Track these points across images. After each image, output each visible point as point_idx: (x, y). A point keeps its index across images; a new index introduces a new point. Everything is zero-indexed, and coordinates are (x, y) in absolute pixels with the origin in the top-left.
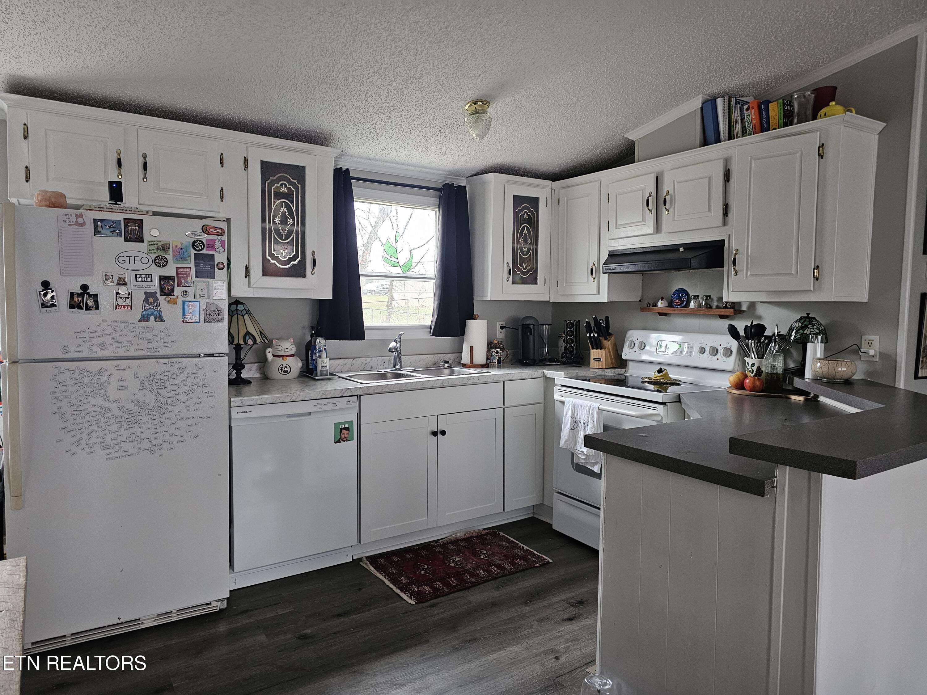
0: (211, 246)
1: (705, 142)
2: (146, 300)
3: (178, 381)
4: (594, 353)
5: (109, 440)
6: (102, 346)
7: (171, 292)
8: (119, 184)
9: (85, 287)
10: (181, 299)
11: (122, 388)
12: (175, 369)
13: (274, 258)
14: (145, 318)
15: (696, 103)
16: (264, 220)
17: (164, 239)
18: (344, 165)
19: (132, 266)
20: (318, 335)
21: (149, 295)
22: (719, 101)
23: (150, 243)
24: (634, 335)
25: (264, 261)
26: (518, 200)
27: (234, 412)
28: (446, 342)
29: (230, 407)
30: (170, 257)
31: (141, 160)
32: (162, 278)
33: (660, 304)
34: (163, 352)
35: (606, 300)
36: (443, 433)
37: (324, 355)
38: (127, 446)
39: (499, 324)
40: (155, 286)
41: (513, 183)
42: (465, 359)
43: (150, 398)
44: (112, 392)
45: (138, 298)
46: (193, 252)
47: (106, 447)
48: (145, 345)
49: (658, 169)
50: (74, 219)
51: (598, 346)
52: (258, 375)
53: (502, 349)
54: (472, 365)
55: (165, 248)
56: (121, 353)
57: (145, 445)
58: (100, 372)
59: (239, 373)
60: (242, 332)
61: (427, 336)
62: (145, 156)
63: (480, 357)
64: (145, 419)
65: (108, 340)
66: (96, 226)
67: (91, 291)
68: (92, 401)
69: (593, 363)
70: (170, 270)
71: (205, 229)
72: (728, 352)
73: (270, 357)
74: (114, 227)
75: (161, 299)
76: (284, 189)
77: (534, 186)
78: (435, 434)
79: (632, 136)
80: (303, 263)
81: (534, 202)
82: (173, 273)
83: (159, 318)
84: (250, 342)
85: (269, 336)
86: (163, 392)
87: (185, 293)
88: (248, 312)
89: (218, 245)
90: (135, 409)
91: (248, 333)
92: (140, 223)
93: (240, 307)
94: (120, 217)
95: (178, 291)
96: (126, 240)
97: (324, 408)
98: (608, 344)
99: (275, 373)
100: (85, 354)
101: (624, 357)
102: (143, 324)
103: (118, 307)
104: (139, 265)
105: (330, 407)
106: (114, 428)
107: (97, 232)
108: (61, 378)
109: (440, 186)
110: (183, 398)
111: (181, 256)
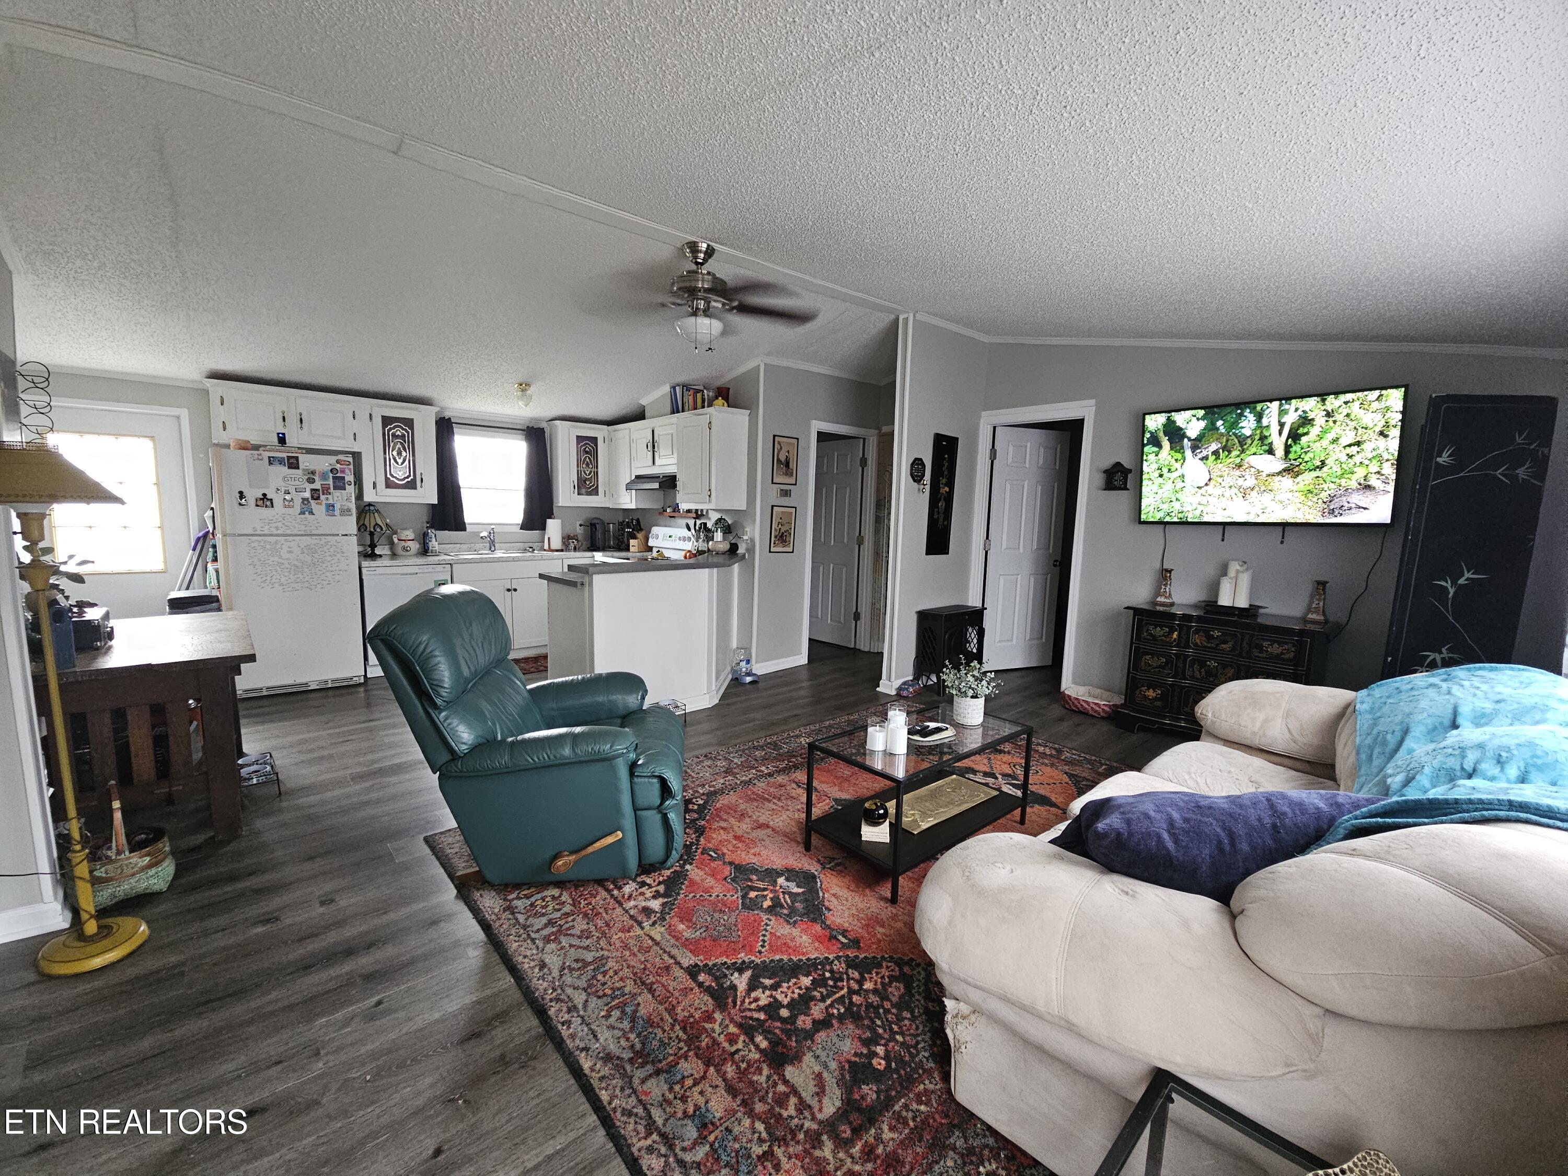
0: (343, 471)
1: (673, 413)
2: (303, 502)
3: (325, 549)
4: (632, 542)
5: (283, 580)
6: (277, 528)
7: (318, 498)
8: (284, 434)
9: (265, 495)
10: (324, 502)
11: (291, 552)
12: (322, 542)
13: (393, 476)
14: (302, 513)
15: (666, 389)
16: (385, 453)
17: (312, 468)
18: (447, 414)
19: (293, 483)
20: (431, 527)
21: (304, 500)
22: (677, 388)
23: (303, 470)
24: (655, 530)
25: (387, 479)
26: (580, 439)
27: (364, 570)
28: (536, 533)
29: (360, 568)
30: (316, 478)
31: (299, 417)
32: (312, 490)
33: (668, 510)
34: (314, 532)
35: (634, 507)
36: (515, 590)
37: (434, 540)
38: (295, 585)
39: (578, 523)
40: (307, 494)
41: (577, 427)
42: (546, 547)
43: (308, 559)
44: (284, 554)
45: (298, 502)
46: (331, 475)
47: (282, 585)
48: (303, 528)
49: (652, 426)
50: (256, 456)
51: (635, 538)
52: (389, 553)
53: (577, 540)
54: (550, 550)
55: (313, 473)
56: (288, 532)
57: (306, 585)
58: (276, 543)
59: (373, 550)
60: (373, 524)
61: (517, 529)
62: (301, 415)
63: (557, 543)
64: (306, 570)
65: (280, 524)
66: (270, 461)
67: (268, 497)
68: (272, 559)
69: (632, 549)
70: (317, 485)
71: (338, 462)
72: (689, 539)
73: (396, 540)
74: (281, 461)
75: (312, 502)
76: (398, 433)
77: (594, 429)
78: (509, 590)
79: (644, 402)
80: (414, 480)
81: (594, 439)
82: (318, 487)
83: (311, 513)
84: (378, 530)
85: (395, 528)
86: (315, 555)
87: (327, 499)
88: (377, 511)
89: (347, 471)
90: (300, 565)
91: (377, 524)
92: (297, 458)
93: (372, 508)
94: (285, 455)
95: (322, 497)
96: (289, 468)
97: (426, 571)
98: (640, 535)
99: (399, 551)
100: (266, 532)
101: (650, 544)
102: (302, 516)
103: (285, 507)
104: (297, 483)
105: (430, 570)
106: (286, 574)
107: (270, 463)
108: (253, 545)
109: (525, 428)
110: (329, 558)
111: (324, 476)
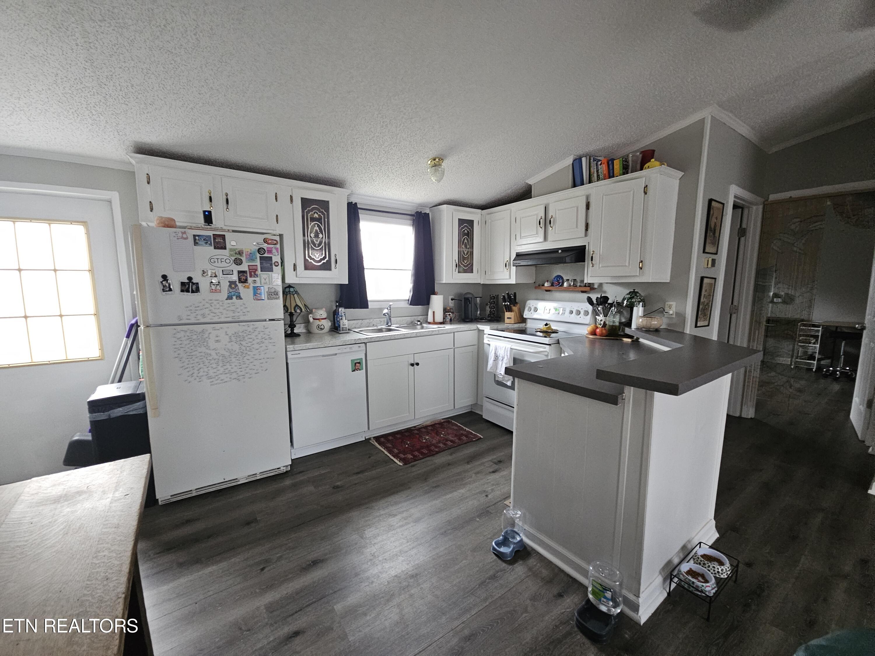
0: (270, 251)
1: (574, 185)
2: (230, 286)
3: (253, 336)
4: (507, 314)
5: (211, 373)
6: (204, 316)
7: (246, 281)
8: (210, 212)
9: (190, 279)
10: (252, 285)
11: (217, 341)
12: (250, 329)
13: (311, 258)
14: (230, 298)
15: (569, 161)
16: (304, 235)
17: (239, 247)
18: (354, 200)
19: (220, 265)
20: (340, 306)
21: (231, 283)
22: (584, 159)
23: (231, 250)
24: (531, 303)
25: (305, 260)
26: (461, 222)
27: (289, 354)
28: (419, 308)
29: (286, 351)
30: (244, 259)
31: (225, 197)
32: (239, 272)
33: (546, 285)
34: (242, 318)
35: (514, 283)
36: (418, 364)
37: (344, 318)
38: (223, 377)
39: (450, 297)
40: (235, 277)
41: (458, 211)
42: (430, 319)
43: (236, 347)
44: (212, 343)
45: (225, 285)
46: (258, 255)
47: (210, 378)
48: (231, 314)
49: (545, 202)
50: (180, 235)
51: (509, 310)
52: (304, 331)
53: (453, 313)
54: (435, 323)
55: (240, 253)
56: (216, 320)
57: (234, 375)
58: (203, 331)
59: (292, 330)
60: (293, 305)
61: (406, 305)
62: (227, 195)
63: (439, 317)
64: (234, 360)
65: (207, 311)
66: (195, 240)
67: (194, 281)
68: (200, 350)
69: (507, 321)
70: (244, 267)
71: (265, 241)
72: (586, 313)
73: (311, 319)
74: (206, 240)
75: (240, 285)
76: (316, 215)
77: (471, 213)
78: (412, 365)
79: (530, 182)
80: (329, 261)
81: (471, 223)
82: (246, 269)
83: (239, 297)
84: (298, 311)
85: (310, 307)
86: (244, 343)
87: (255, 281)
88: (297, 292)
89: (274, 251)
90: (227, 354)
91: (297, 305)
92: (223, 237)
93: (292, 290)
94: (211, 233)
95: (250, 280)
96: (215, 248)
97: (345, 351)
98: (515, 308)
99: (315, 330)
100: (193, 321)
101: (525, 316)
102: (229, 301)
103: (212, 291)
104: (224, 264)
105: (348, 350)
106: (214, 366)
107: (196, 243)
108: (178, 335)
109: (413, 213)
110: (256, 346)
111: (251, 257)
